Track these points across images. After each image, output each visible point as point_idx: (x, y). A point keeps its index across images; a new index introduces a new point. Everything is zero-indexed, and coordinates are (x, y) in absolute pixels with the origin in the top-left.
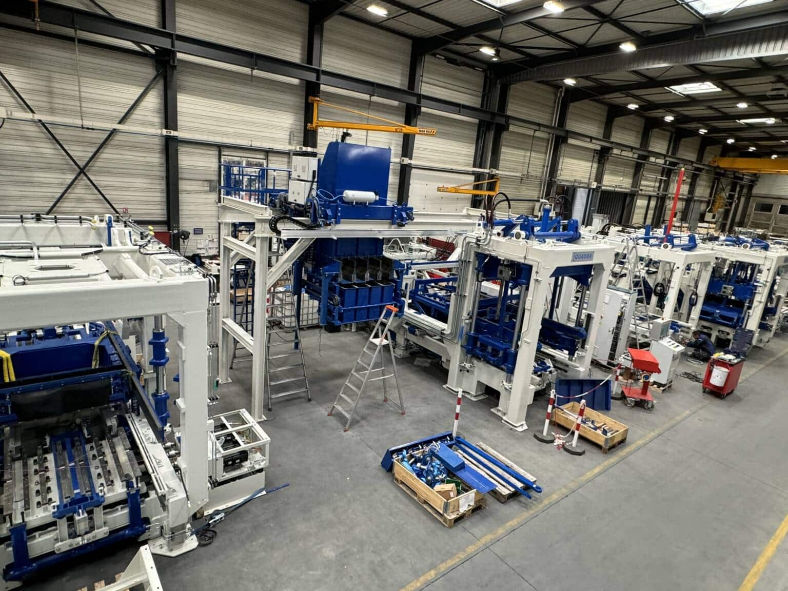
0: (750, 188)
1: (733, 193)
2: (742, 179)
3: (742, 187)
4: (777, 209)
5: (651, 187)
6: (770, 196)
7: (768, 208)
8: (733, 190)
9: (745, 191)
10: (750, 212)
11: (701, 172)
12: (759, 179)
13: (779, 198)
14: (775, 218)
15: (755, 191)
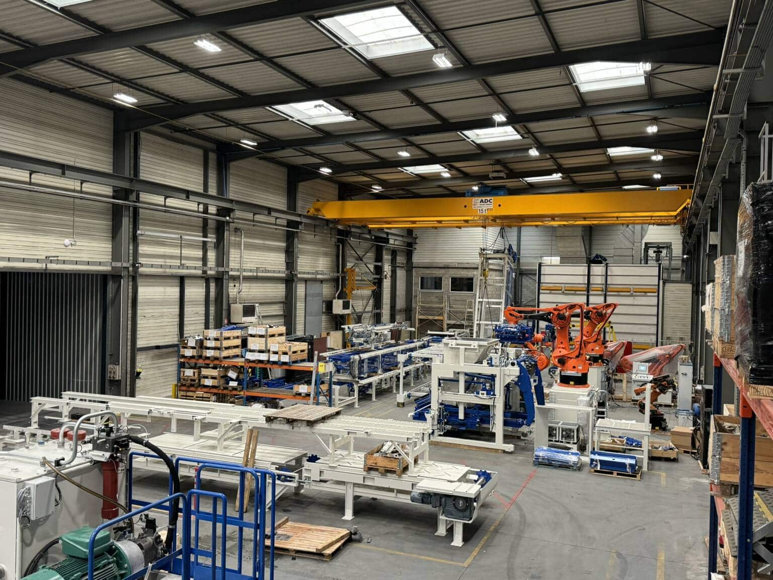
0: (409, 255)
1: (380, 264)
2: (386, 241)
3: (394, 253)
4: (447, 283)
5: (171, 257)
6: (435, 265)
7: (437, 283)
8: (379, 258)
9: (400, 259)
10: (416, 292)
11: (298, 228)
12: (417, 241)
13: (447, 267)
14: (448, 298)
15: (416, 259)
